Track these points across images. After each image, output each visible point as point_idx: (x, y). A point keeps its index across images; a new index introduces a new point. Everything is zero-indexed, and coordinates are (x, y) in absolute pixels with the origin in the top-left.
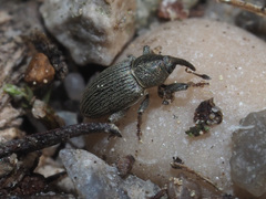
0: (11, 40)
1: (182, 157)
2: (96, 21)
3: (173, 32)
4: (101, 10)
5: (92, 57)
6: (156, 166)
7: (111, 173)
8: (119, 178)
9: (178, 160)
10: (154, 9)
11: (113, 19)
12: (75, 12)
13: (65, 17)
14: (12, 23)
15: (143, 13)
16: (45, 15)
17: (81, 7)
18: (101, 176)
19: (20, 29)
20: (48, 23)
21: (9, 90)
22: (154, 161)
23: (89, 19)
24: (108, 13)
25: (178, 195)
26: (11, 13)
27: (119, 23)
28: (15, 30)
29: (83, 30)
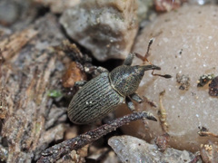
0: (43, 51)
1: (206, 126)
2: (113, 26)
3: (174, 23)
4: (116, 17)
5: (112, 54)
6: (186, 136)
7: (153, 150)
8: (160, 153)
9: (204, 129)
10: (151, 4)
11: (127, 23)
12: (93, 21)
13: (85, 25)
14: (39, 36)
15: (143, 9)
16: (66, 26)
17: (97, 16)
18: (147, 155)
19: (46, 40)
20: (70, 32)
21: (52, 95)
22: (183, 133)
23: (107, 26)
24: (122, 18)
25: (211, 158)
26: (36, 29)
27: (131, 24)
28: (42, 41)
29: (102, 35)
